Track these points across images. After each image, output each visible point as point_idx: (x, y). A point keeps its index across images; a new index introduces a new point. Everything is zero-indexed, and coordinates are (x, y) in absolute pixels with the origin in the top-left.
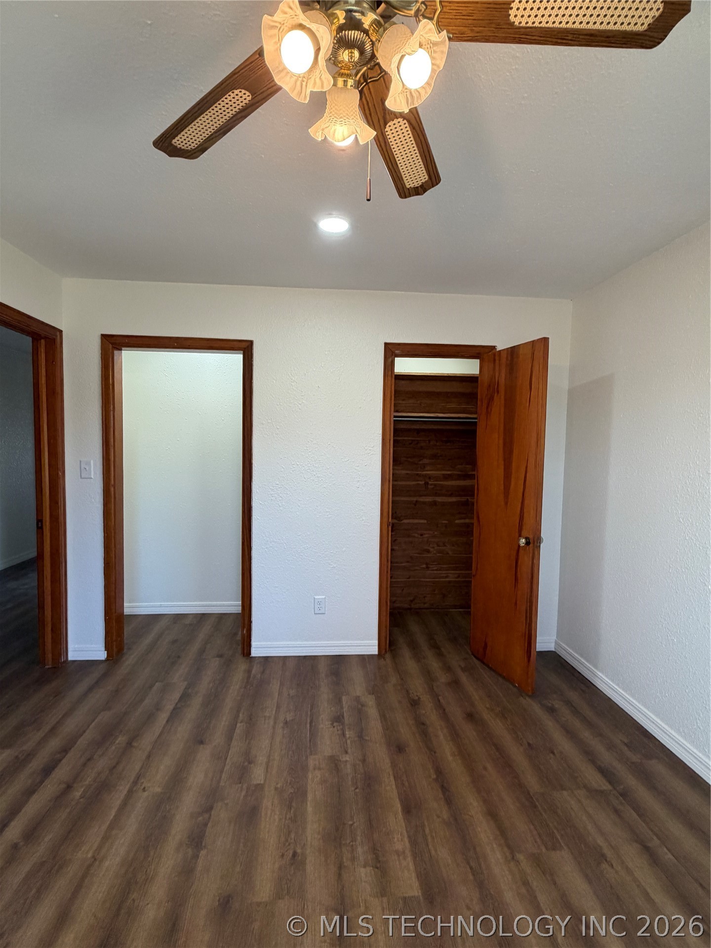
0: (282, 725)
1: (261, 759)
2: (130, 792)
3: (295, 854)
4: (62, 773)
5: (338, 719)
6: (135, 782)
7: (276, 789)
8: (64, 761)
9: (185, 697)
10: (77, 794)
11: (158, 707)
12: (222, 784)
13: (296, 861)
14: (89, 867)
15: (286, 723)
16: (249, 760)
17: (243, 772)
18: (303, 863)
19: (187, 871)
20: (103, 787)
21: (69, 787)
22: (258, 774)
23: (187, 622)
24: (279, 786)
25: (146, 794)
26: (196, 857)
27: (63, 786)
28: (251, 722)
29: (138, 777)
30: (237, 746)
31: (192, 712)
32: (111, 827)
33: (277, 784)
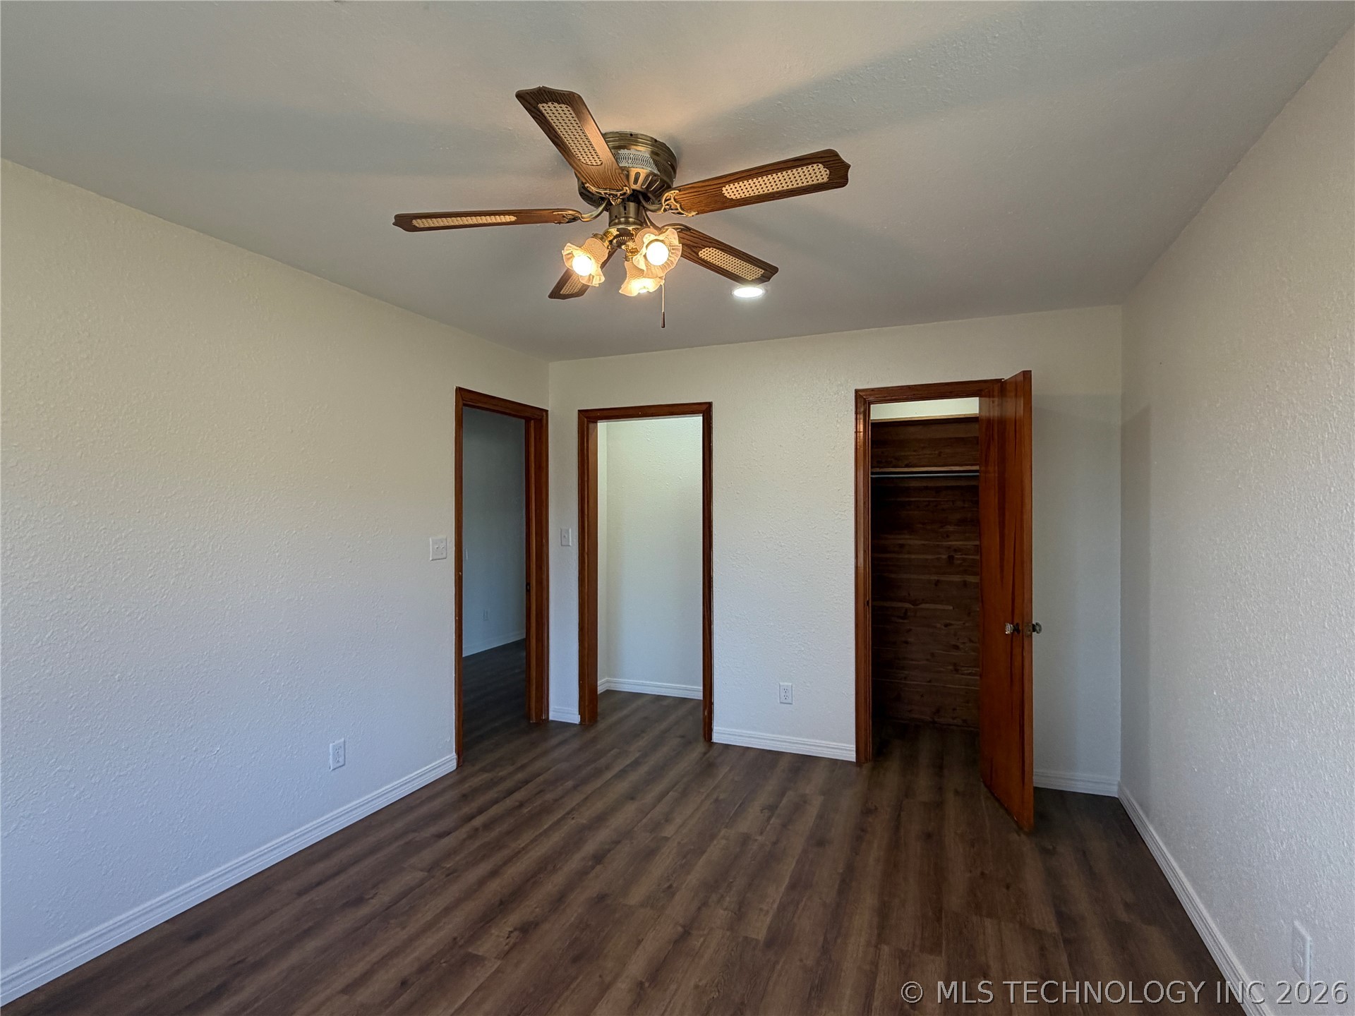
0: (712, 800)
1: (678, 821)
2: (563, 818)
3: (670, 887)
4: (518, 796)
5: (772, 808)
6: (568, 813)
7: (679, 843)
8: (523, 789)
9: (636, 764)
10: (525, 810)
11: (608, 767)
12: (636, 829)
13: (670, 891)
14: (519, 852)
15: (717, 800)
16: (668, 819)
17: (656, 827)
18: (673, 895)
19: (583, 873)
20: (546, 810)
21: (521, 805)
22: (669, 831)
23: (665, 703)
24: (682, 842)
25: (574, 821)
26: (593, 868)
27: (517, 804)
28: (684, 793)
29: (572, 810)
30: (661, 808)
31: (634, 777)
32: (541, 835)
33: (682, 840)
